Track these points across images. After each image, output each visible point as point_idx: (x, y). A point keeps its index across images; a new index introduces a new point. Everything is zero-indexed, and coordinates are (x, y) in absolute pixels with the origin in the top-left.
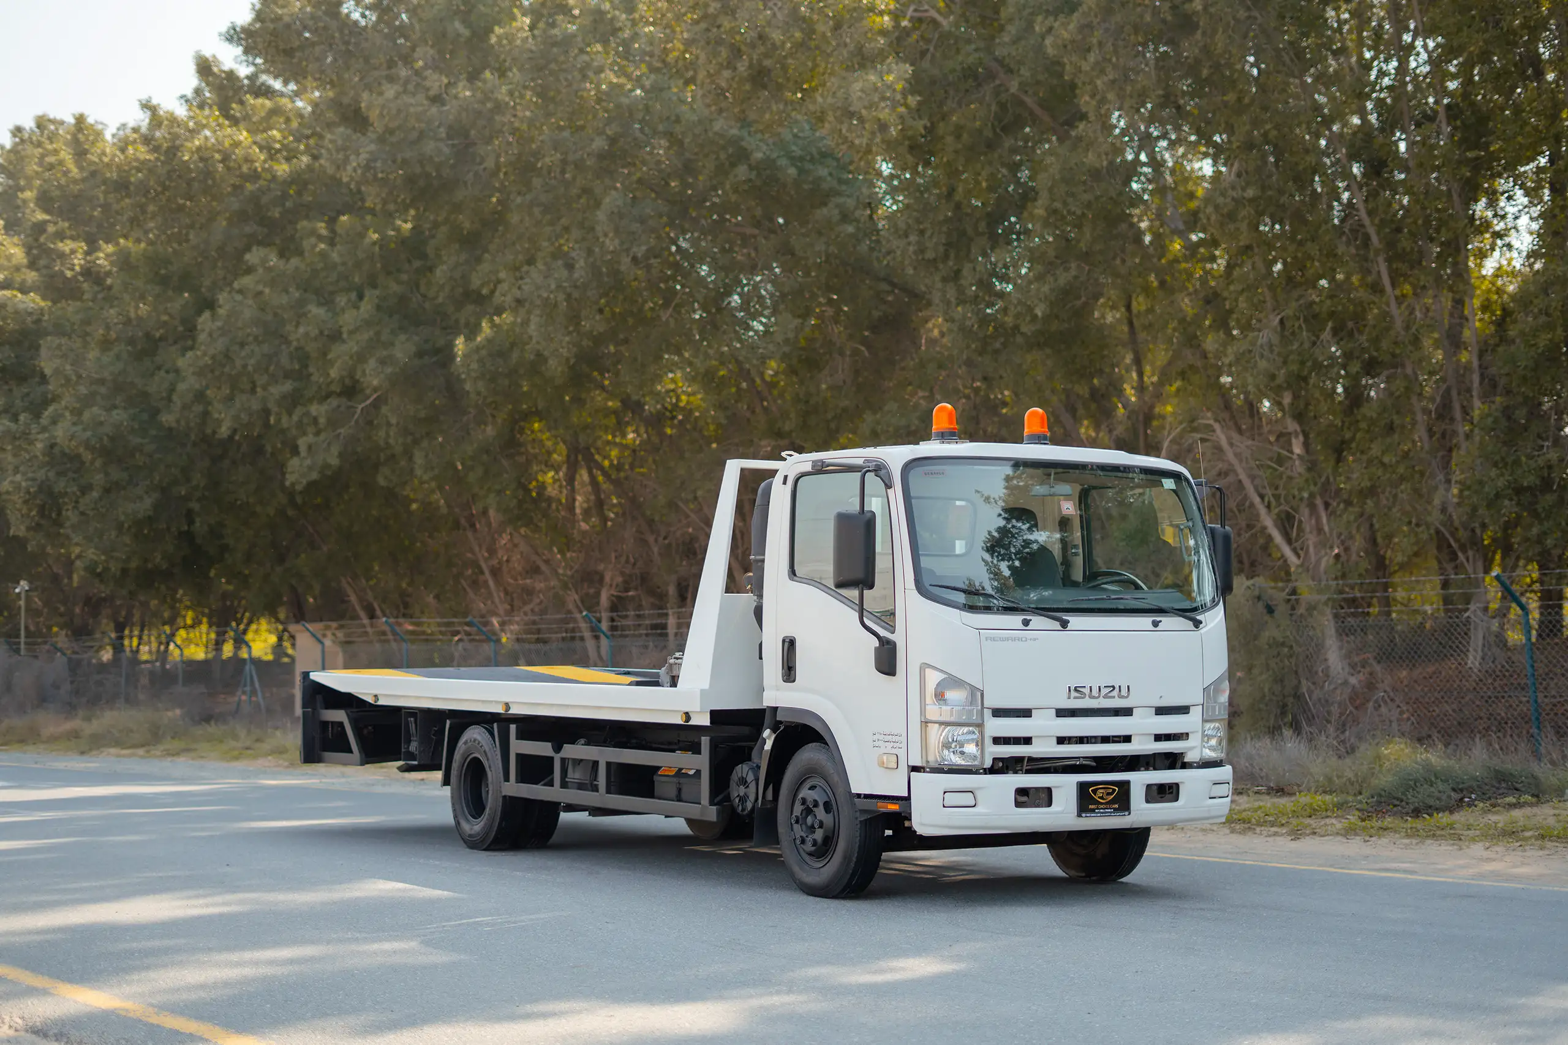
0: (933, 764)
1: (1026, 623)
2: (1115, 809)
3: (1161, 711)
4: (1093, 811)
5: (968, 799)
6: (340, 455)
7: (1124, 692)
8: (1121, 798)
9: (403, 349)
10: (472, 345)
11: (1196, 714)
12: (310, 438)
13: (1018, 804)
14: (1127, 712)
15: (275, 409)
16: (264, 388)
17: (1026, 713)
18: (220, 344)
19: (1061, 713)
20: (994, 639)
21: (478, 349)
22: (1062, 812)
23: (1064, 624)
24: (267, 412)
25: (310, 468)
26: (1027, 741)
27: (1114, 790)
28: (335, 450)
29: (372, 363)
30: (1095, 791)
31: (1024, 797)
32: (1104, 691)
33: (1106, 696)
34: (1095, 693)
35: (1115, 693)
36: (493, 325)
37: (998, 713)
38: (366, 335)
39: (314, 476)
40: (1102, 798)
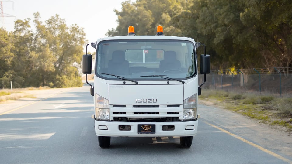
0: (98, 119)
1: (124, 83)
2: (150, 132)
3: (169, 106)
4: (143, 132)
5: (105, 128)
6: (224, 38)
7: (155, 101)
8: (153, 129)
9: (232, 16)
10: (243, 14)
11: (181, 107)
12: (218, 34)
13: (120, 129)
14: (158, 106)
15: (213, 29)
16: (211, 25)
17: (124, 106)
18: (203, 17)
19: (135, 106)
20: (113, 87)
21: (245, 15)
22: (133, 132)
23: (137, 83)
24: (211, 29)
25: (218, 40)
26: (124, 113)
27: (150, 127)
28: (223, 36)
29: (226, 19)
30: (143, 127)
31: (122, 128)
32: (148, 101)
33: (148, 102)
34: (145, 101)
35: (152, 101)
36: (248, 10)
37: (114, 106)
38: (225, 14)
39: (219, 41)
40: (146, 129)
